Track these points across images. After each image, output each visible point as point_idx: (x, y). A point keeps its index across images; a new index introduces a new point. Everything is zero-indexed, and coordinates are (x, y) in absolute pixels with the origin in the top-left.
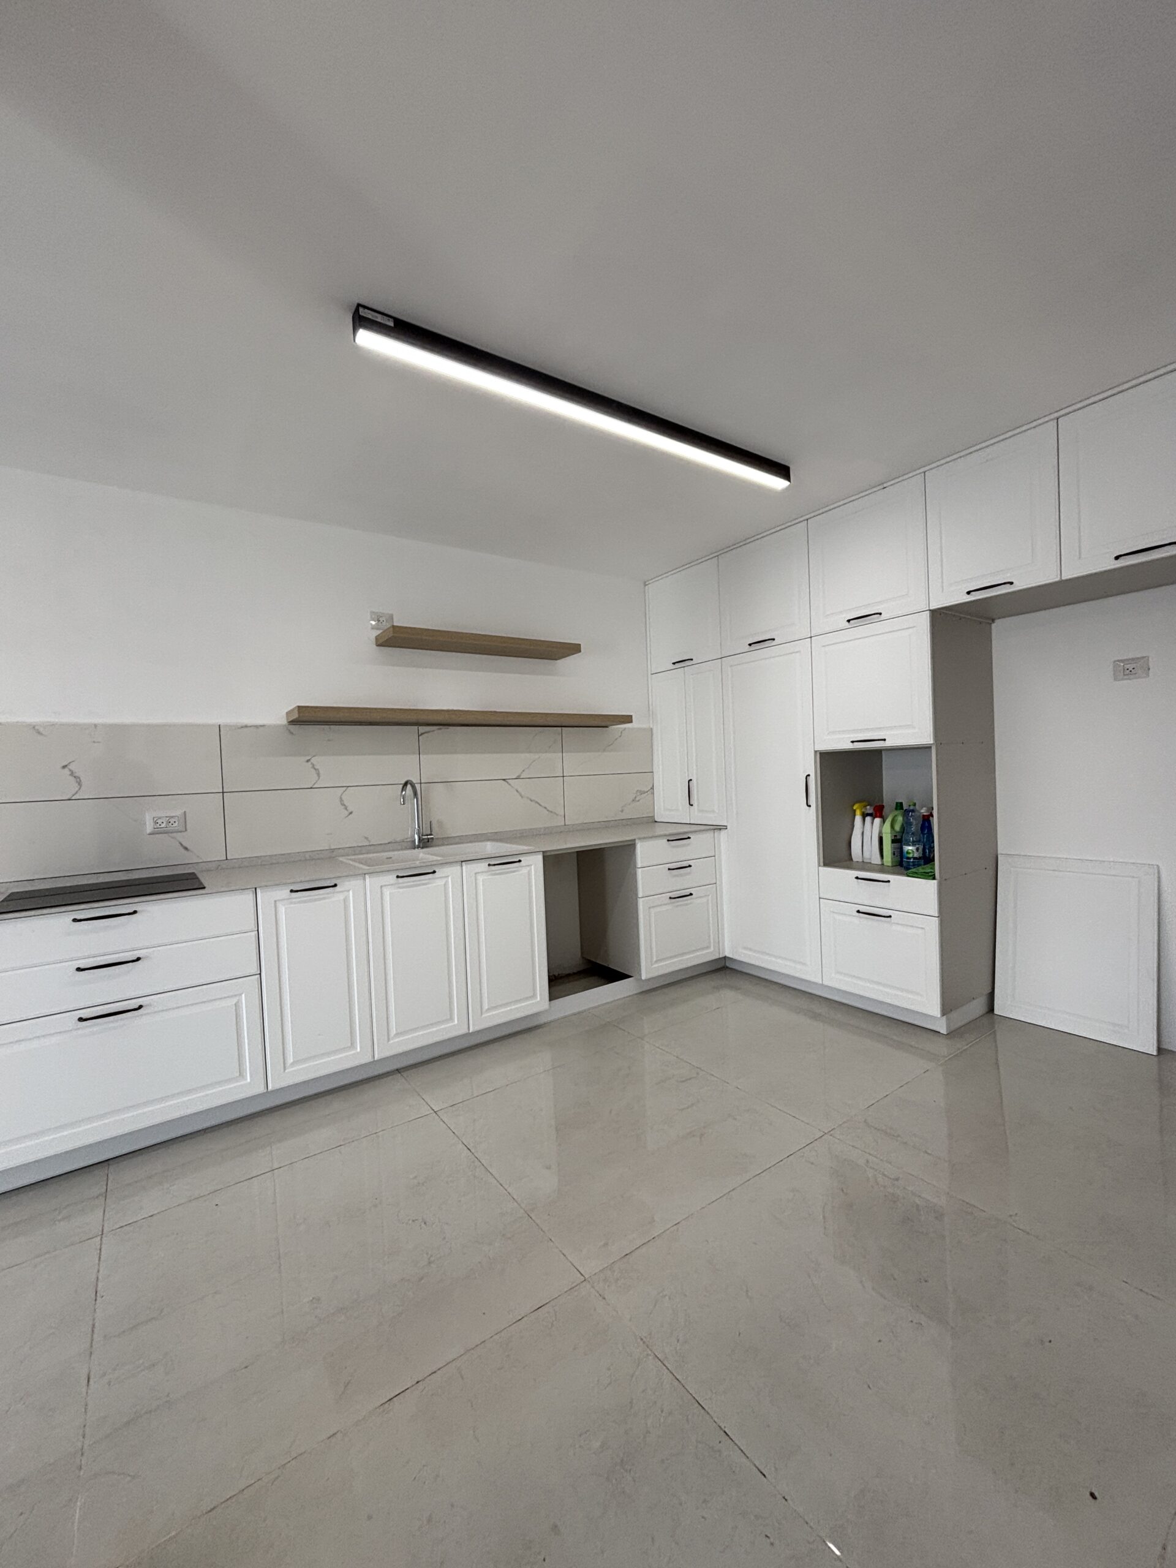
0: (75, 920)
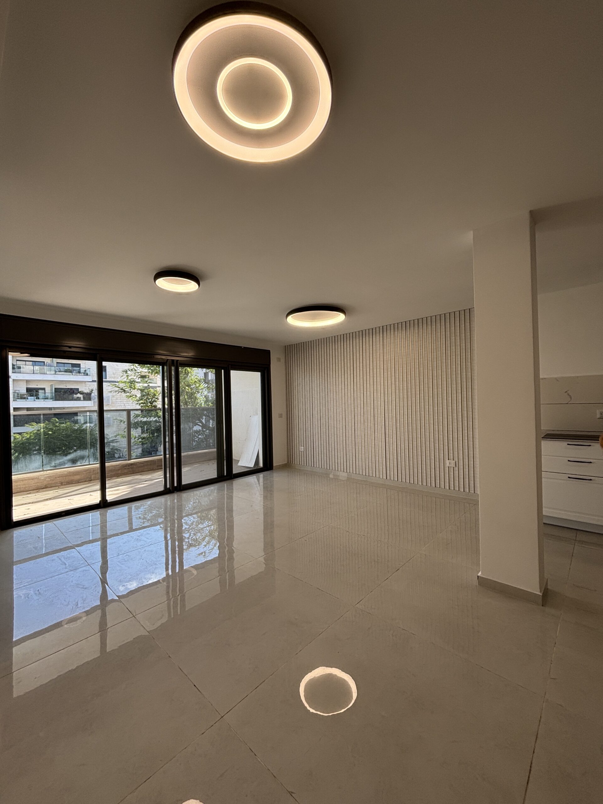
0: (568, 444)
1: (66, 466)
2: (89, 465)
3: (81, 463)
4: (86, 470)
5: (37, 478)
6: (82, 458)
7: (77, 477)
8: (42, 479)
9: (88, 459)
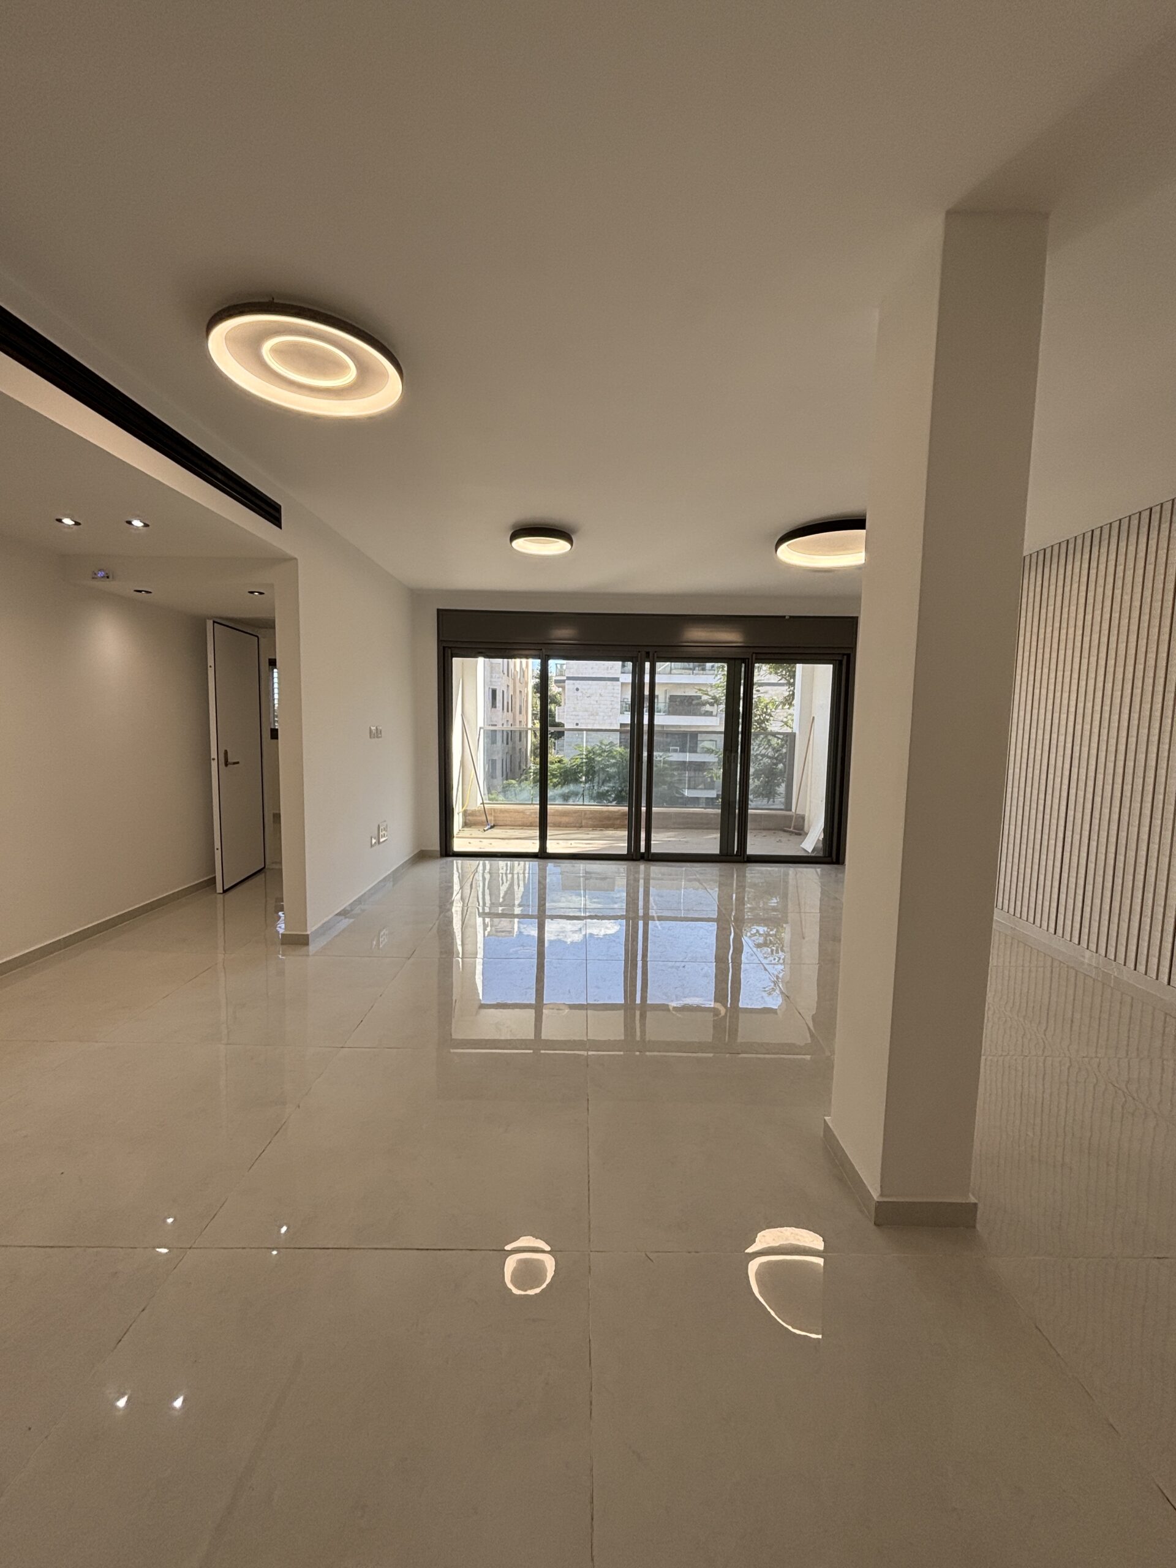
1: (556, 803)
2: (583, 805)
3: (574, 802)
4: (576, 812)
5: (523, 812)
6: (576, 794)
7: (565, 819)
8: (528, 813)
9: (582, 798)
